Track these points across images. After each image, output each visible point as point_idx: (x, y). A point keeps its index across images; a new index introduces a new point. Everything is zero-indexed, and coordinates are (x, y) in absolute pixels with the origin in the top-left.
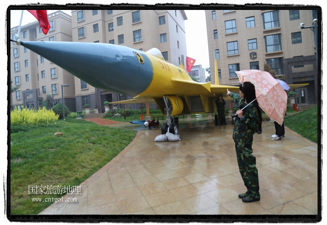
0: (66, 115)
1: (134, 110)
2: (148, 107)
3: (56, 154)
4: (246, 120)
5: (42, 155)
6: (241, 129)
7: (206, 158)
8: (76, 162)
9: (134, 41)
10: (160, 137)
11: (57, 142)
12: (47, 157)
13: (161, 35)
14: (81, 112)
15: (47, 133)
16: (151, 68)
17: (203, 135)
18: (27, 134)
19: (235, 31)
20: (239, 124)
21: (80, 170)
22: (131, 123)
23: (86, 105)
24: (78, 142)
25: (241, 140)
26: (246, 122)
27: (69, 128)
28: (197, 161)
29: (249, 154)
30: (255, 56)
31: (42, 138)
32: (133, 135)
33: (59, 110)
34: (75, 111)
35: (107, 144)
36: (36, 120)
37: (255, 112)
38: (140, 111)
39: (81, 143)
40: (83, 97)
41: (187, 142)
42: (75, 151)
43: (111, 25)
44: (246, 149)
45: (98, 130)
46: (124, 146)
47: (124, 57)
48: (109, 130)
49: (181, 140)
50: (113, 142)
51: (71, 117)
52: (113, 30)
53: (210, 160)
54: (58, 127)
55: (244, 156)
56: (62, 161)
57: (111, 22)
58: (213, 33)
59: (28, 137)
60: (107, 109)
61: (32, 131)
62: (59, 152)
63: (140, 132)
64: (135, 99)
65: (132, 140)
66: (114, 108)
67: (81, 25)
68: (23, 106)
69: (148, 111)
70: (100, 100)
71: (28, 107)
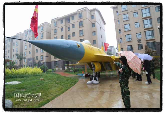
0: (46, 70)
1: (79, 68)
2: (86, 67)
3: (40, 88)
4: (124, 73)
5: (33, 88)
6: (122, 78)
7: (110, 92)
8: (48, 92)
9: (80, 35)
10: (89, 82)
11: (41, 83)
12: (36, 89)
13: (93, 32)
14: (54, 69)
15: (37, 78)
16: (84, 50)
17: (111, 81)
18: (28, 78)
19: (129, 29)
20: (121, 76)
21: (50, 96)
22: (77, 75)
23: (56, 66)
24: (50, 83)
25: (123, 83)
26: (124, 74)
27: (47, 77)
28: (105, 94)
29: (127, 89)
30: (140, 41)
31: (34, 81)
32: (77, 81)
33: (43, 68)
34: (51, 68)
35: (64, 84)
36: (32, 72)
37: (128, 69)
38: (82, 69)
39: (52, 83)
40: (55, 62)
41: (102, 85)
42: (49, 87)
43: (69, 28)
44: (126, 87)
45: (60, 78)
46: (72, 86)
47: (71, 45)
48: (66, 78)
49: (100, 84)
50: (67, 83)
51: (49, 72)
52: (70, 30)
53: (111, 93)
54: (42, 76)
55: (125, 90)
56: (42, 91)
57: (69, 26)
58: (118, 30)
59: (28, 80)
60: (66, 68)
61: (30, 77)
62: (41, 87)
63: (80, 79)
64: (78, 63)
65: (76, 83)
66: (70, 67)
67: (55, 28)
68: (27, 66)
69: (86, 69)
70: (63, 63)
71: (29, 66)
